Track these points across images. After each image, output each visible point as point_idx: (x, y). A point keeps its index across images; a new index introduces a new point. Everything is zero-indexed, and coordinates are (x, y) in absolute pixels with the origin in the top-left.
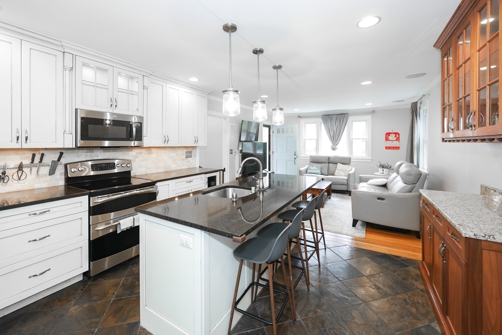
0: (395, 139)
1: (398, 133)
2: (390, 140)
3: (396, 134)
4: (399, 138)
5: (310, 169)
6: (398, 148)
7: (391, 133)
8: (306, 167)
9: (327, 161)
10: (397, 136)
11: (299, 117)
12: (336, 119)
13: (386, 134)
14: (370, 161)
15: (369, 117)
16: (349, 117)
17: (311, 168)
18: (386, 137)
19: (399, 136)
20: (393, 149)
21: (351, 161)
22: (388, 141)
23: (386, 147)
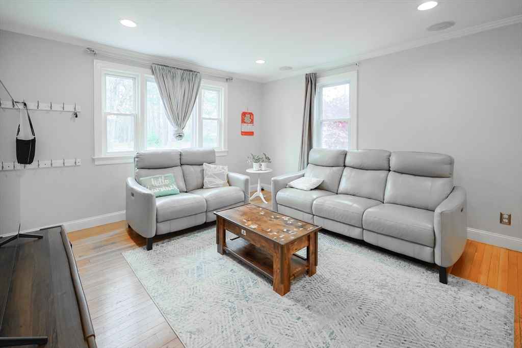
5: (153, 187)
6: (251, 134)
11: (92, 51)
12: (183, 78)
13: (242, 114)
14: (226, 154)
15: (226, 84)
18: (242, 117)
20: (249, 135)
21: (216, 158)
22: (244, 124)
23: (242, 132)
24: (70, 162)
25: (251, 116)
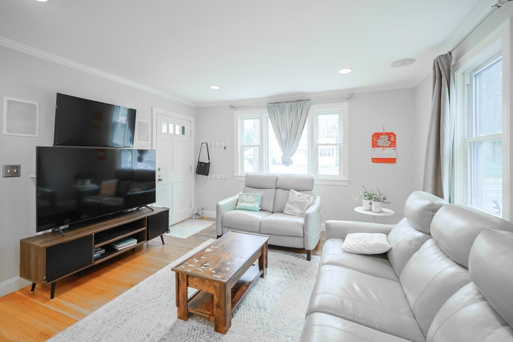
0: (388, 145)
1: (392, 134)
2: (379, 146)
3: (390, 135)
4: (395, 141)
5: (243, 201)
6: (392, 161)
7: (381, 134)
8: (237, 197)
9: (273, 185)
10: (392, 139)
11: (232, 107)
12: (291, 110)
13: (373, 136)
14: (347, 184)
15: (346, 105)
16: (312, 107)
17: (244, 198)
18: (373, 140)
19: (395, 139)
20: (386, 162)
21: (314, 186)
22: (377, 148)
23: (373, 159)
24: (223, 177)
25: (389, 137)
